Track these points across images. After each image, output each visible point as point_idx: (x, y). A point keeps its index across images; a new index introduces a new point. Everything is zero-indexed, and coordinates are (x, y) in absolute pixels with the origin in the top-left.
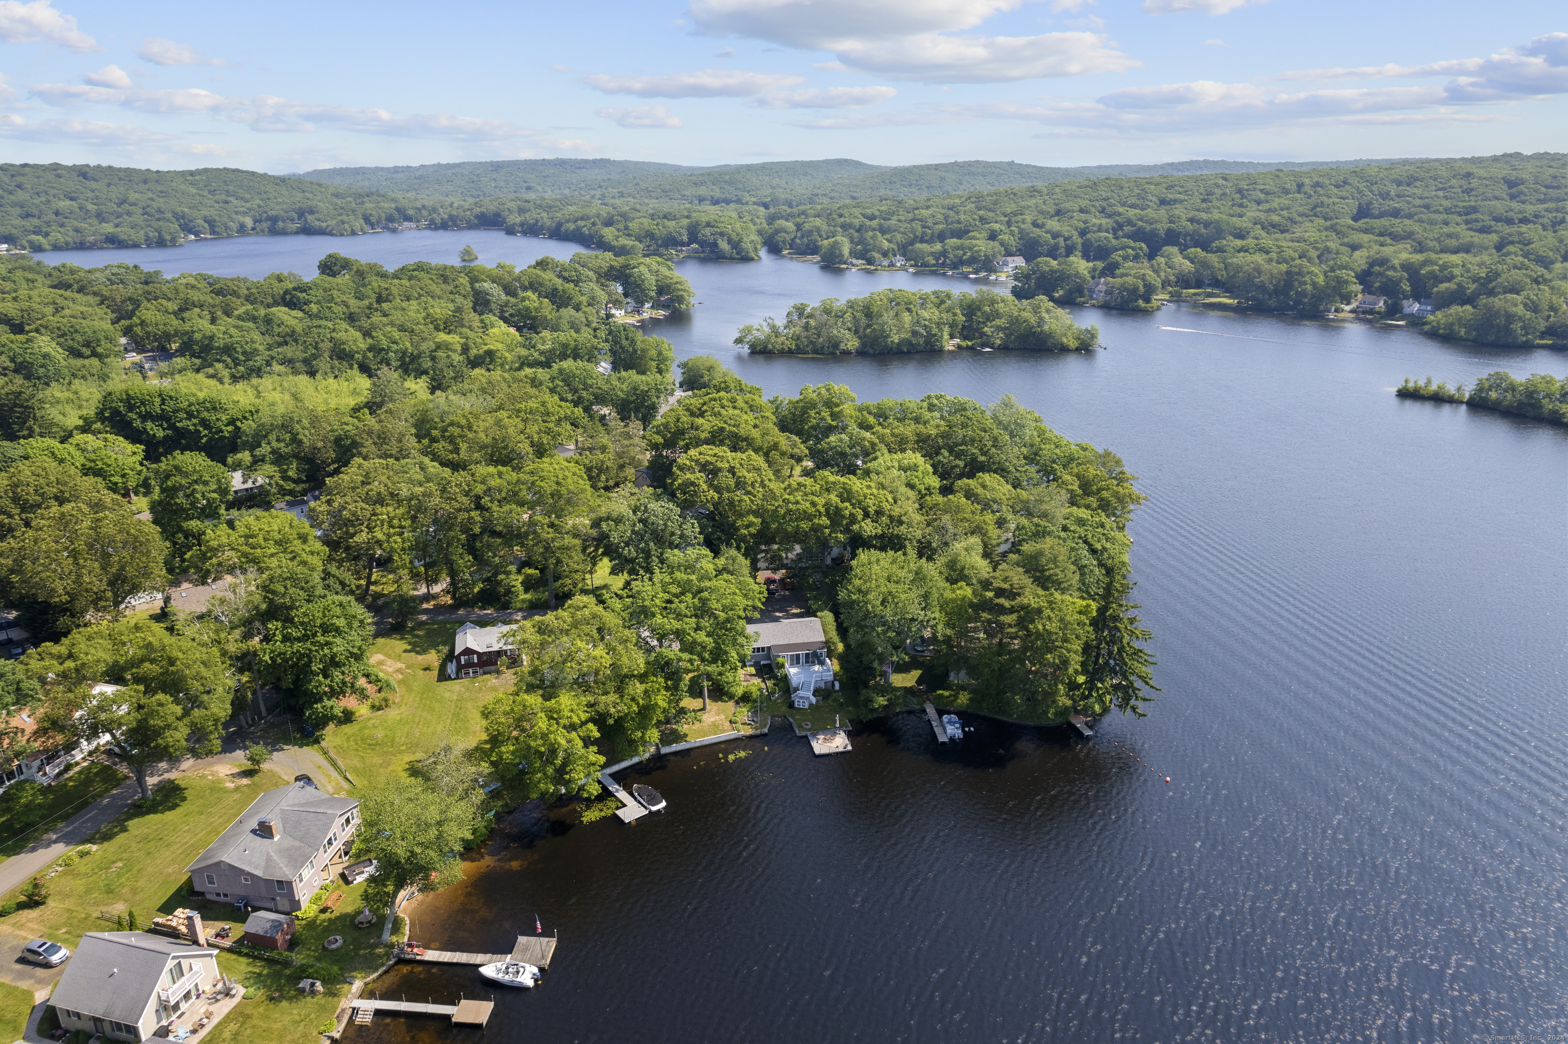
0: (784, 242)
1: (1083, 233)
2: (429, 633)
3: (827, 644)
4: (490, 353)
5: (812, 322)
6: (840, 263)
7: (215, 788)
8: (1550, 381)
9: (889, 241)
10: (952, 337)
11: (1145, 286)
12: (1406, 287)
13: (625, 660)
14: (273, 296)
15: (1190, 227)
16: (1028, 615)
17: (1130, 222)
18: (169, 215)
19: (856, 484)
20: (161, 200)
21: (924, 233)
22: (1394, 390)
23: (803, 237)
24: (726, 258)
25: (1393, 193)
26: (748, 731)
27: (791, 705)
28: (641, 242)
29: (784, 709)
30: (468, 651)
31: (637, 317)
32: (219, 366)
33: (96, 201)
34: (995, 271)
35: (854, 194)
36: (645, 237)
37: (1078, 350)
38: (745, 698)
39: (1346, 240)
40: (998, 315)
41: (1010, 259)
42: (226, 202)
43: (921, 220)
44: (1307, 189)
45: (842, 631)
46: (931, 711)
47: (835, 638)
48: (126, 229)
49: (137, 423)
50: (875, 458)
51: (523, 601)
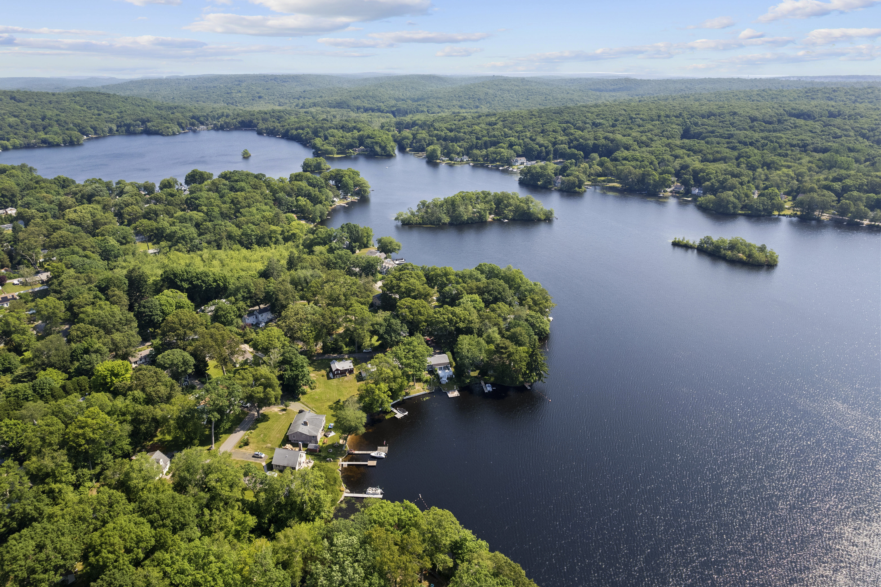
0: (407, 144)
1: (554, 144)
2: (318, 363)
3: (450, 363)
4: (294, 234)
5: (429, 211)
6: (437, 159)
7: (276, 414)
8: (723, 242)
9: (460, 147)
10: (490, 214)
11: (579, 181)
12: (692, 182)
13: (397, 373)
14: (181, 201)
15: (603, 141)
16: (510, 355)
17: (576, 139)
18: (71, 125)
19: (457, 310)
20: (63, 114)
21: (477, 142)
22: (671, 241)
23: (416, 142)
24: (379, 155)
25: (700, 123)
26: (427, 391)
27: (440, 383)
28: (335, 147)
29: (438, 384)
30: (337, 370)
31: (346, 202)
32: (180, 245)
33: (29, 117)
34: (512, 166)
35: (440, 104)
36: (338, 144)
37: (545, 220)
38: (426, 381)
39: (673, 153)
40: (511, 205)
41: (519, 159)
42: (99, 115)
43: (476, 133)
44: (663, 118)
45: (455, 359)
46: (483, 383)
47: (453, 361)
48: (52, 136)
49: (179, 283)
50: (462, 298)
51: (346, 351)
